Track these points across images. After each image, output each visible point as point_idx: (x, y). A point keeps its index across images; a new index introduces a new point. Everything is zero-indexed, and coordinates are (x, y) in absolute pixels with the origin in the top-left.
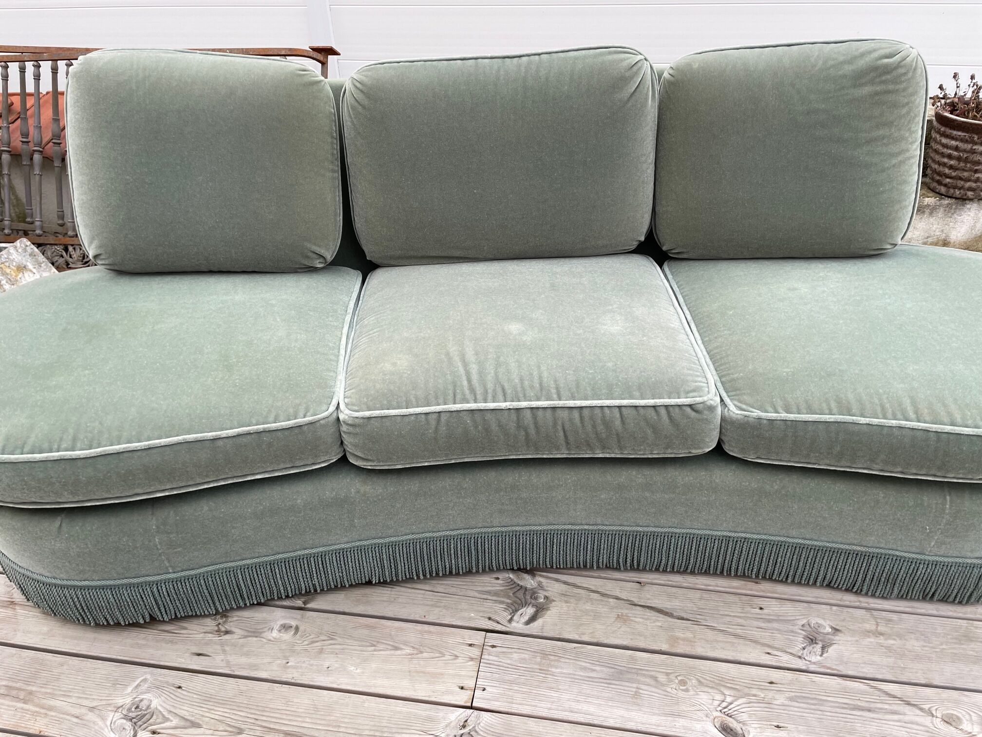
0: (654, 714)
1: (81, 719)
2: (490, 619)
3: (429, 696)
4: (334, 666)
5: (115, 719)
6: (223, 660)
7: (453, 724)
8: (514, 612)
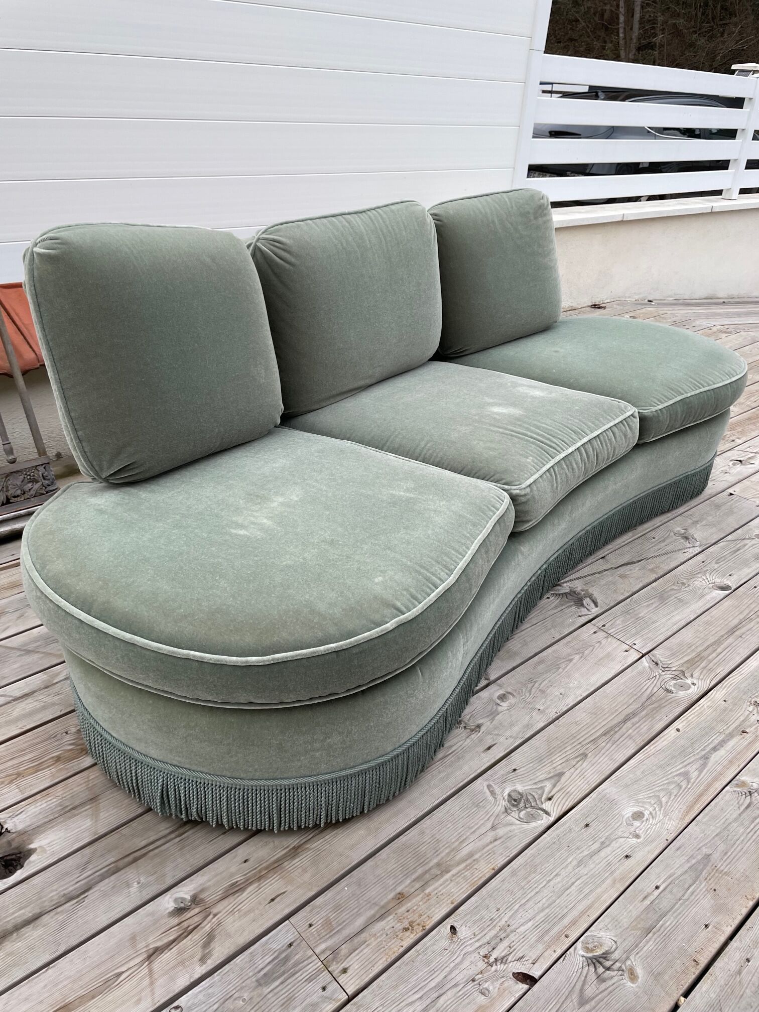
0: (697, 602)
1: (500, 838)
2: (580, 616)
3: (623, 665)
4: (562, 691)
5: (517, 817)
6: (507, 739)
7: (651, 666)
8: (583, 605)
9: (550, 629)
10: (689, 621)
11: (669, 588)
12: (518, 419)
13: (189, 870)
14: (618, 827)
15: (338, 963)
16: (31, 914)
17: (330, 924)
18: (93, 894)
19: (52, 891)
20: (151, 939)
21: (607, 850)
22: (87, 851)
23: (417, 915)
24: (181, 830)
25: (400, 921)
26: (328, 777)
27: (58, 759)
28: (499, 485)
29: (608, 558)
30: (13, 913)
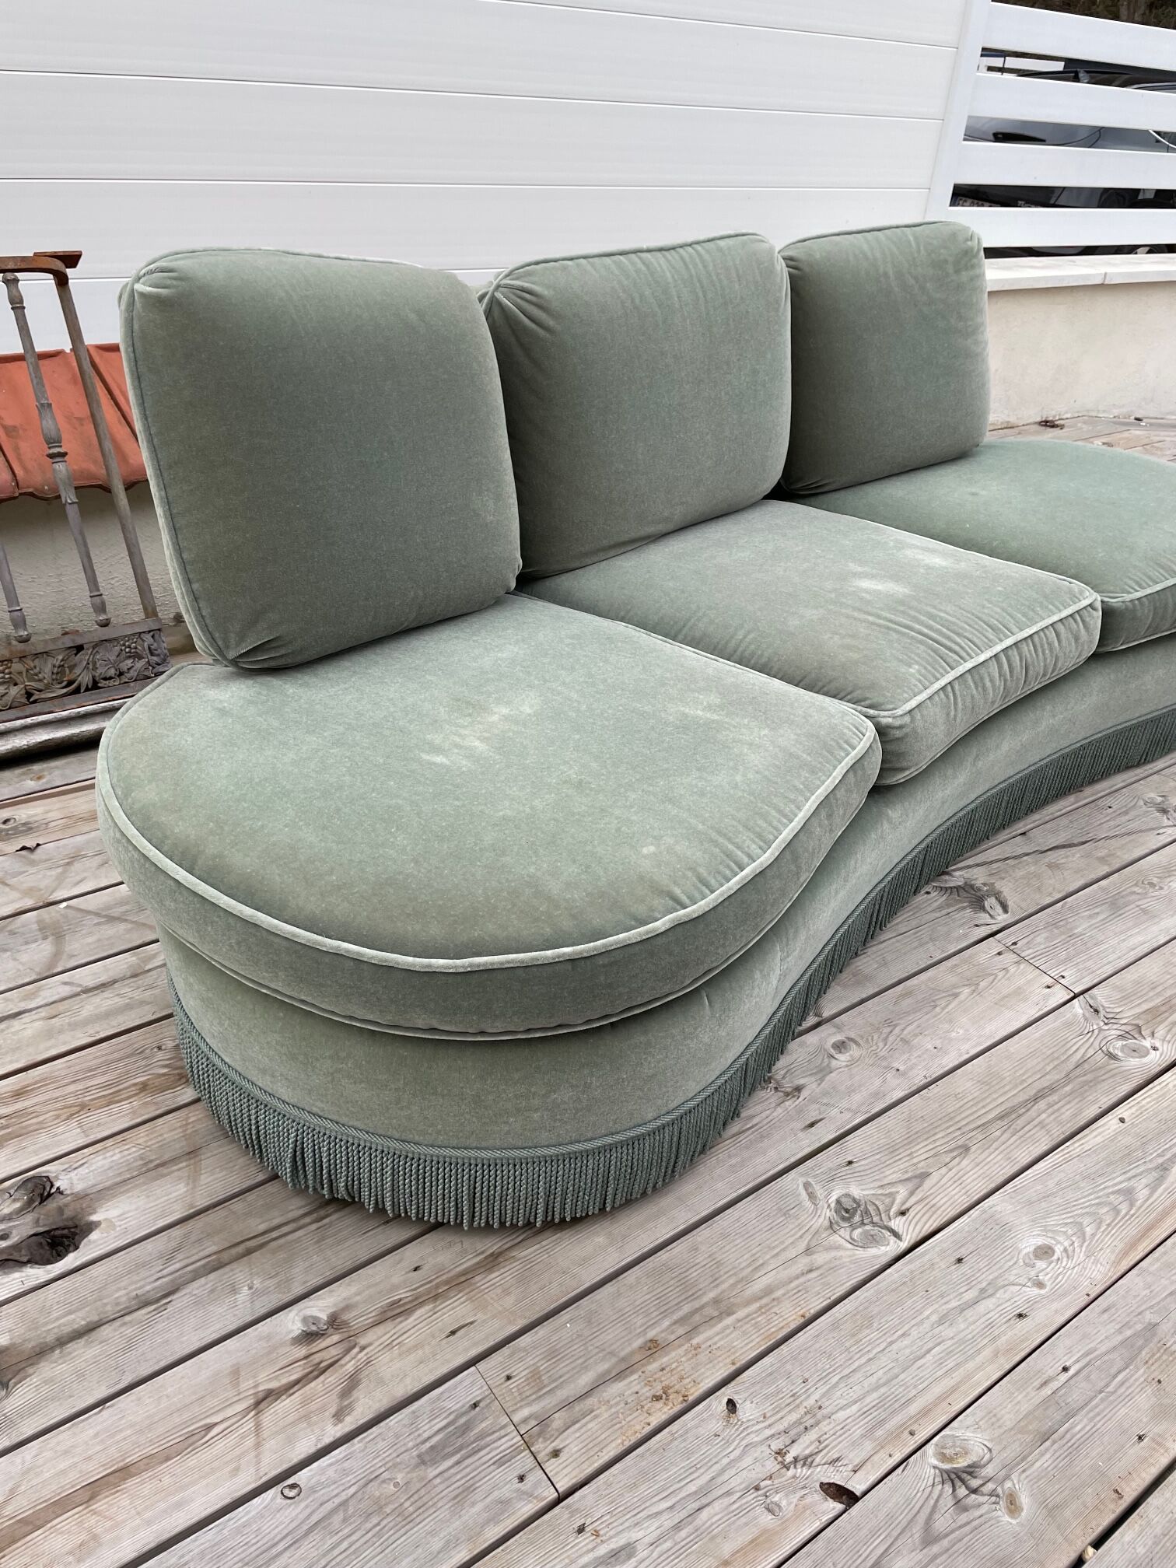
0: (1172, 916)
1: (817, 1269)
2: (977, 926)
3: (1038, 1011)
4: (938, 1043)
5: (848, 1238)
6: (841, 1112)
7: (1087, 1015)
8: (983, 909)
9: (927, 943)
10: (1155, 945)
11: (1129, 891)
12: (902, 602)
13: (329, 1274)
14: (1010, 1267)
15: (546, 1440)
16: (83, 1323)
17: (539, 1378)
18: (180, 1300)
19: (119, 1289)
20: (262, 1377)
21: (989, 1303)
22: (176, 1232)
23: (676, 1376)
24: (322, 1213)
25: (648, 1383)
26: (551, 1151)
27: (144, 1087)
28: (859, 708)
29: (1031, 834)
30: (58, 1319)
